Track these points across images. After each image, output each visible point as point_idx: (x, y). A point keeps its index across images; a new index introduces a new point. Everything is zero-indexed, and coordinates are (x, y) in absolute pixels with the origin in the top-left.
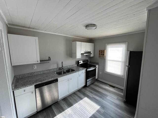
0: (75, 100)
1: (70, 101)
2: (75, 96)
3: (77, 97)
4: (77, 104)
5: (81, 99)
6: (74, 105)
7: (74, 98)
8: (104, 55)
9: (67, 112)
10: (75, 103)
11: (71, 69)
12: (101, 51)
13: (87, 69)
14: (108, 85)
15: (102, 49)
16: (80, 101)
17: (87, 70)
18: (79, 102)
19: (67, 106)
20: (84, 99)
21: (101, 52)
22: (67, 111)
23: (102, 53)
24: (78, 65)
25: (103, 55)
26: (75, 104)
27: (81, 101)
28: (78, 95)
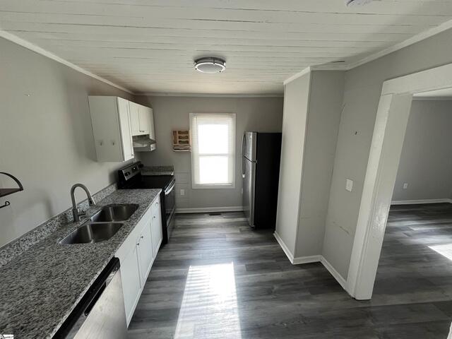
0: (170, 293)
1: (160, 305)
2: (158, 283)
3: (168, 284)
4: (185, 297)
5: (182, 278)
6: (183, 305)
7: (162, 290)
8: (188, 142)
9: (183, 335)
10: (179, 301)
11: (110, 206)
12: (180, 132)
13: (164, 189)
14: (206, 215)
15: (180, 126)
16: (187, 285)
17: (164, 193)
18: (186, 289)
19: (164, 326)
20: (189, 273)
21: (178, 135)
22: (181, 332)
23: (182, 139)
24: (119, 187)
25: (184, 142)
26: (184, 301)
27: (188, 282)
28: (165, 276)
